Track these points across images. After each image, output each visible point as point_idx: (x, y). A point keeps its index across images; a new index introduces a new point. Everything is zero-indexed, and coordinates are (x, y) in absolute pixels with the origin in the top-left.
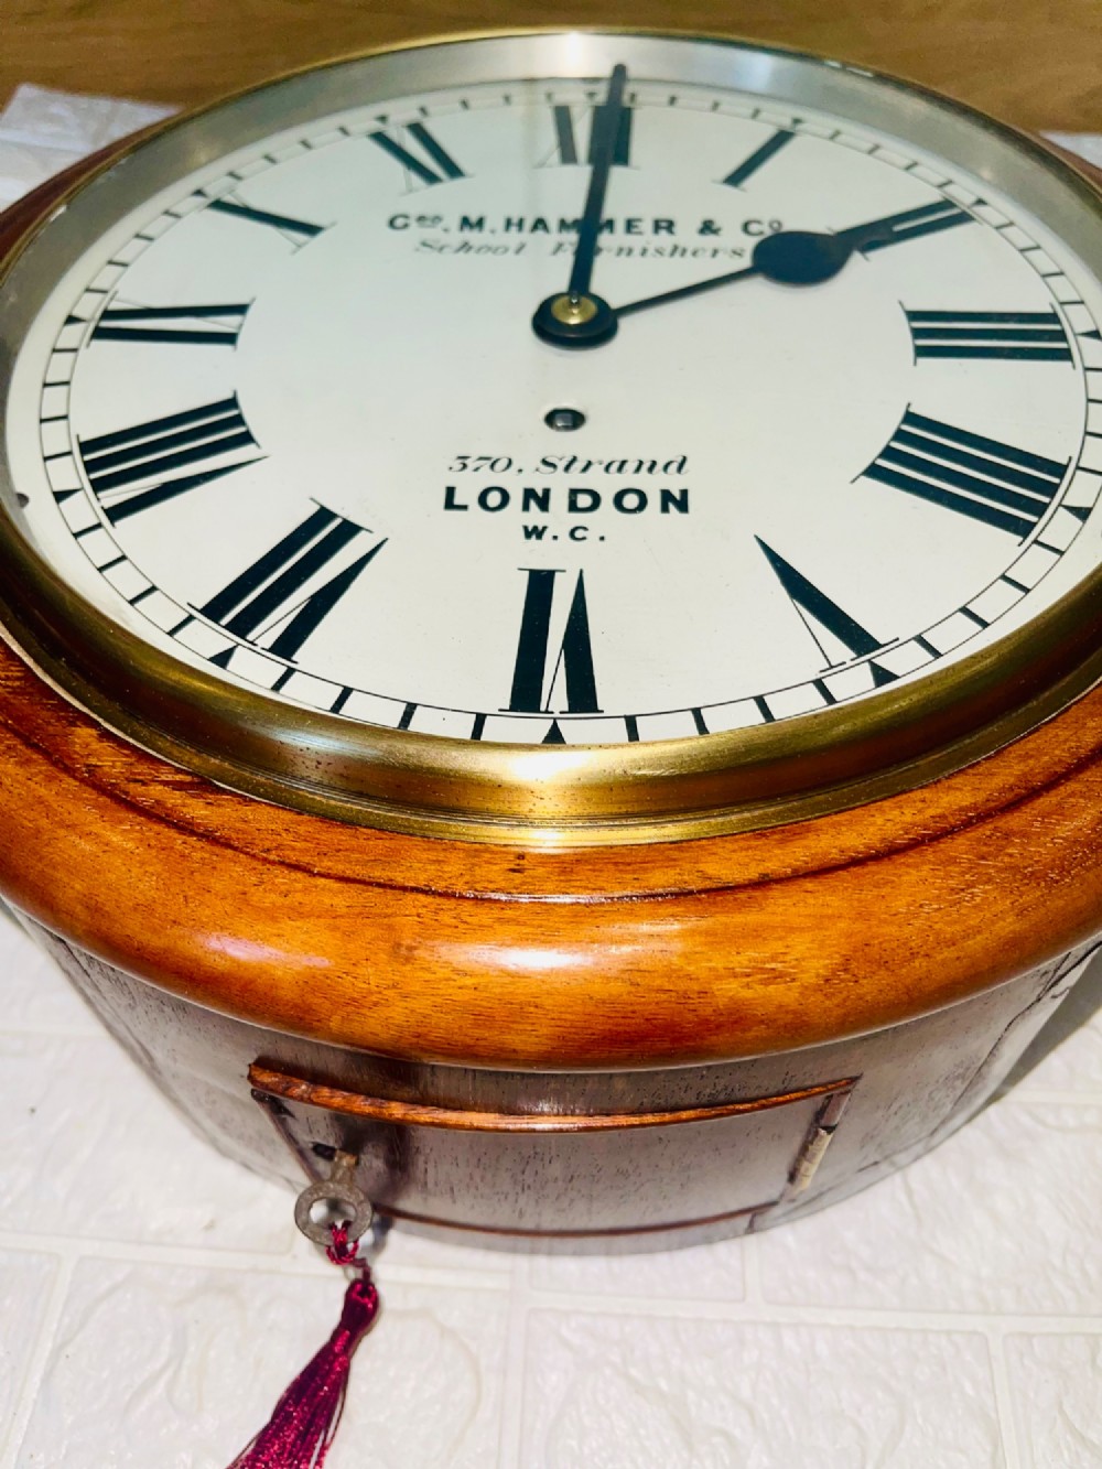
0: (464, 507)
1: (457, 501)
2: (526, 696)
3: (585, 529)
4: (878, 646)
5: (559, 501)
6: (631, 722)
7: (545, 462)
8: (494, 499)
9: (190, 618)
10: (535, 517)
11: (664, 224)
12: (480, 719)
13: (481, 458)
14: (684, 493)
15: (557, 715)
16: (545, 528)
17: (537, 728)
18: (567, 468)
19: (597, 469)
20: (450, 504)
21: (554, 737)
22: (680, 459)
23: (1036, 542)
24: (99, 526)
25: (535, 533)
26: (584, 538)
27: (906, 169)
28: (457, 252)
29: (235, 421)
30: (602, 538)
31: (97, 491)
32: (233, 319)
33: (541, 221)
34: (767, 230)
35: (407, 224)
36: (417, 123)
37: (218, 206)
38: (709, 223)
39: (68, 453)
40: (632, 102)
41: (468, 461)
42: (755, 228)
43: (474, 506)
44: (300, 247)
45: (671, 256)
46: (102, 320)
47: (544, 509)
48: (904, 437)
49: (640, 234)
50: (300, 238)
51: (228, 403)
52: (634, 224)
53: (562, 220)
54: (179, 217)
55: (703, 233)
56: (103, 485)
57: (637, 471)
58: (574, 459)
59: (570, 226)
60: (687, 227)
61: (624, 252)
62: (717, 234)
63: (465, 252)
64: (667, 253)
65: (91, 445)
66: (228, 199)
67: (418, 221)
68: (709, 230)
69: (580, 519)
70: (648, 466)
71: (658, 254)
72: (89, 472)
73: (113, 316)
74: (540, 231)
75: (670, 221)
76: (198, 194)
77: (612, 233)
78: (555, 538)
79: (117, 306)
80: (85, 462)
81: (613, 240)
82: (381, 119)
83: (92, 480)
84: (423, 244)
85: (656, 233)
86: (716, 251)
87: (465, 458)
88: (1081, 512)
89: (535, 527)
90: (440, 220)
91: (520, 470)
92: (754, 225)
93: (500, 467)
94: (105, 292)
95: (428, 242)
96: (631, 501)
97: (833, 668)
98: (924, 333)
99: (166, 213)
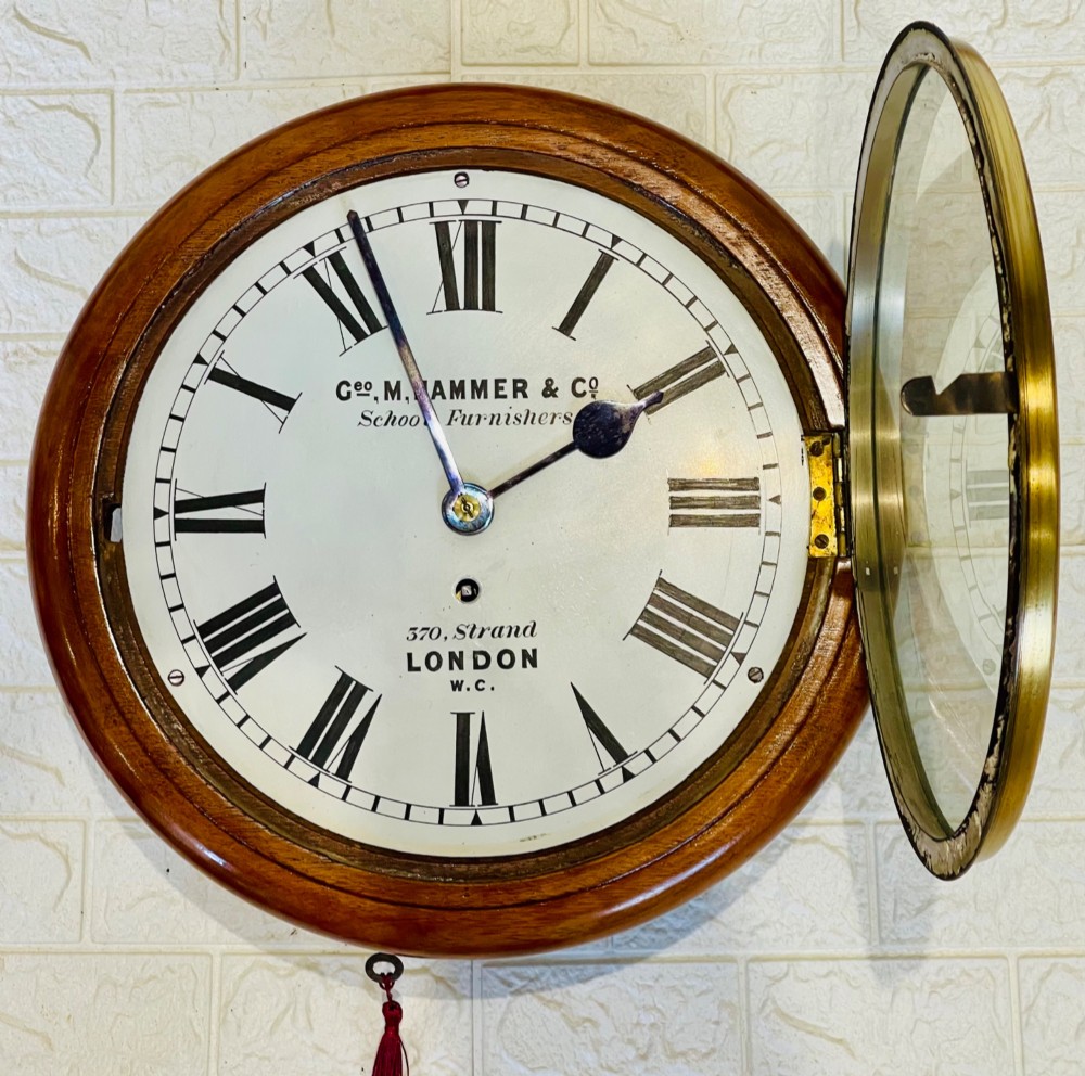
0: (418, 669)
1: (415, 665)
2: (461, 799)
3: (484, 682)
4: (626, 756)
5: (468, 662)
6: (511, 809)
7: (459, 631)
8: (434, 661)
9: (293, 757)
10: (457, 675)
11: (520, 385)
12: (442, 811)
13: (424, 629)
14: (534, 651)
15: (477, 807)
16: (462, 682)
17: (468, 815)
18: (471, 636)
19: (487, 634)
20: (411, 668)
21: (476, 821)
22: (532, 624)
23: (714, 681)
24: (227, 694)
25: (457, 686)
26: (483, 689)
27: (687, 306)
28: (386, 424)
29: (281, 605)
30: (492, 689)
31: (219, 667)
32: (257, 507)
33: (438, 384)
34: (588, 389)
35: (349, 393)
36: (337, 253)
37: (217, 376)
38: (549, 382)
39: (194, 637)
40: (494, 213)
41: (417, 632)
42: (580, 388)
43: (424, 668)
44: (283, 423)
45: (525, 423)
46: (176, 512)
47: (461, 667)
48: (653, 600)
49: (505, 397)
50: (281, 412)
51: (273, 589)
52: (501, 385)
53: (452, 382)
54: (194, 391)
55: (545, 395)
56: (220, 661)
57: (509, 635)
58: (475, 627)
59: (457, 390)
60: (535, 388)
61: (495, 419)
62: (555, 396)
63: (392, 424)
64: (523, 420)
65: (205, 629)
66: (222, 366)
67: (356, 389)
68: (549, 391)
69: (480, 674)
70: (515, 631)
71: (517, 422)
72: (210, 653)
73: (181, 506)
74: (438, 397)
75: (525, 383)
76: (199, 360)
77: (486, 397)
78: (468, 689)
79: (181, 497)
80: (206, 644)
81: (488, 405)
82: (310, 248)
83: (213, 659)
84: (364, 417)
85: (515, 396)
86: (554, 416)
87: (415, 629)
88: (740, 658)
89: (457, 682)
90: (371, 387)
91: (446, 638)
92: (579, 384)
93: (435, 634)
94: (169, 481)
95: (366, 414)
96: (506, 659)
97: (605, 772)
98: (676, 503)
99: (183, 387)
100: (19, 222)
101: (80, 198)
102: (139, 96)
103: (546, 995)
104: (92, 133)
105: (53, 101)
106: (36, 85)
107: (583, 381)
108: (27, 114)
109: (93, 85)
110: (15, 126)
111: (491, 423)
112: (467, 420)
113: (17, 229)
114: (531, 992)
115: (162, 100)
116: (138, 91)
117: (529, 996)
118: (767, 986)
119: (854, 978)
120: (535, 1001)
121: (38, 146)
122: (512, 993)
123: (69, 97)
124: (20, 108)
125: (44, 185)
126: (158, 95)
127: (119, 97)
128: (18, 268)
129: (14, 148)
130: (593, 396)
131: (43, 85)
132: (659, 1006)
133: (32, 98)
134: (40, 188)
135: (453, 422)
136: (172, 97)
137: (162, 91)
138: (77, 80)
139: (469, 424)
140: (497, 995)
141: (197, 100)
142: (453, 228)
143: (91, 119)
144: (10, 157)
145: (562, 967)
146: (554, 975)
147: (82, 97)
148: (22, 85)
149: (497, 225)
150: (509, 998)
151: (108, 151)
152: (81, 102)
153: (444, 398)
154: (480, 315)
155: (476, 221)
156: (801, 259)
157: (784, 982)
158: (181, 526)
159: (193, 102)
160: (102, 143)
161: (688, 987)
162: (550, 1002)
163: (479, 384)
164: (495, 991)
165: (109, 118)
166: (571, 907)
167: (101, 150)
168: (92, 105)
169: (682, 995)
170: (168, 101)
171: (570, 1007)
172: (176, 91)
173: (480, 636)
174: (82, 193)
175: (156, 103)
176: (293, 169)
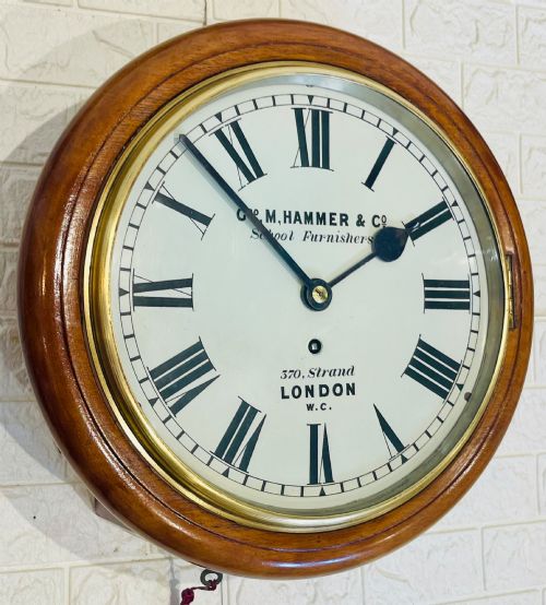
0: (288, 397)
1: (286, 394)
2: (314, 480)
3: (325, 404)
4: (404, 448)
5: (316, 392)
6: (342, 484)
7: (311, 372)
8: (297, 393)
9: (212, 458)
10: (310, 400)
11: (344, 217)
12: (302, 488)
13: (290, 371)
14: (353, 384)
15: (322, 484)
16: (313, 405)
17: (316, 490)
18: (318, 375)
19: (327, 374)
20: (284, 397)
21: (322, 493)
22: (351, 367)
23: (448, 401)
24: (170, 417)
25: (310, 407)
26: (325, 409)
27: (432, 176)
29: (204, 356)
30: (330, 408)
31: (164, 398)
32: (187, 290)
33: (297, 214)
34: (381, 222)
36: (236, 122)
37: (160, 198)
38: (360, 217)
39: (147, 379)
40: (328, 107)
41: (286, 373)
42: (377, 221)
43: (291, 397)
44: (204, 233)
45: (347, 242)
46: (134, 292)
47: (312, 396)
48: (417, 353)
49: (335, 224)
50: (203, 227)
51: (199, 346)
52: (333, 216)
53: (305, 213)
54: (145, 208)
55: (358, 225)
56: (166, 395)
57: (339, 375)
58: (320, 370)
59: (309, 218)
60: (352, 220)
61: (330, 238)
62: (363, 226)
64: (345, 239)
65: (154, 373)
66: (163, 192)
68: (360, 222)
69: (324, 399)
70: (343, 372)
71: (342, 241)
72: (158, 389)
73: (137, 288)
74: (298, 222)
75: (346, 216)
76: (148, 186)
77: (325, 224)
78: (316, 409)
79: (137, 281)
80: (155, 383)
81: (326, 229)
82: (219, 116)
83: (161, 393)
84: (253, 232)
85: (341, 224)
86: (363, 238)
87: (285, 371)
88: (461, 387)
89: (310, 405)
90: (257, 213)
91: (303, 377)
92: (376, 219)
93: (297, 375)
94: (129, 270)
95: (255, 231)
96: (338, 390)
97: (393, 458)
98: (428, 294)
99: (138, 204)
107: (378, 217)
111: (328, 241)
112: (314, 238)
130: (385, 226)
135: (306, 238)
139: (315, 240)
142: (305, 113)
149: (330, 114)
153: (301, 223)
154: (319, 171)
155: (318, 111)
158: (138, 302)
163: (321, 215)
173: (323, 375)
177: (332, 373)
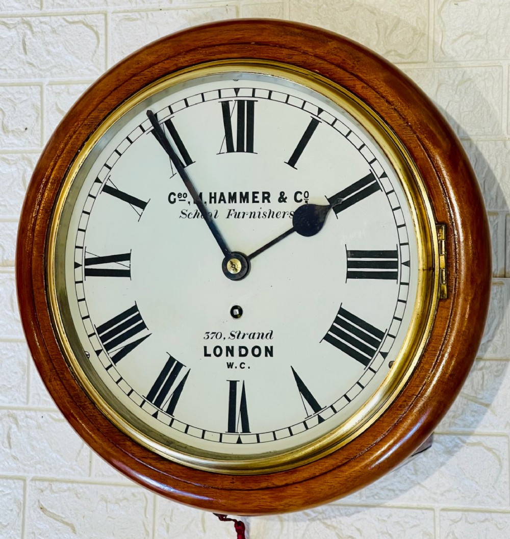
0: (209, 355)
1: (208, 353)
2: (232, 429)
3: (244, 364)
4: (321, 409)
5: (236, 352)
6: (258, 435)
7: (231, 334)
8: (218, 351)
9: (144, 402)
10: (230, 359)
11: (266, 195)
12: (221, 434)
13: (213, 333)
14: (272, 347)
15: (240, 434)
16: (233, 363)
17: (234, 438)
18: (238, 338)
19: (247, 337)
20: (206, 355)
21: (239, 442)
22: (270, 332)
24: (111, 366)
25: (230, 365)
26: (244, 368)
27: (359, 150)
28: (194, 217)
29: (139, 317)
30: (249, 368)
31: (107, 351)
32: (126, 263)
33: (222, 194)
34: (303, 198)
35: (175, 199)
36: (169, 120)
37: (107, 189)
38: (282, 194)
39: (94, 334)
40: (253, 96)
41: (209, 334)
42: (299, 197)
43: (213, 355)
44: (140, 216)
45: (269, 217)
46: (85, 265)
47: (232, 355)
48: (337, 320)
49: (258, 202)
50: (139, 210)
52: (256, 195)
53: (230, 193)
54: (95, 198)
55: (280, 201)
56: (108, 347)
57: (258, 338)
58: (240, 333)
59: (232, 198)
60: (274, 197)
61: (253, 215)
62: (285, 202)
63: (197, 217)
64: (267, 215)
65: (100, 329)
66: (109, 184)
67: (179, 197)
68: (282, 199)
69: (243, 359)
70: (262, 336)
71: (264, 217)
72: (103, 342)
73: (88, 262)
74: (222, 202)
75: (268, 193)
76: (98, 180)
77: (248, 202)
78: (236, 367)
79: (88, 256)
80: (100, 338)
81: (249, 207)
83: (104, 346)
84: (182, 213)
85: (263, 202)
86: (285, 213)
87: (208, 333)
88: (384, 355)
89: (230, 363)
90: (186, 196)
91: (224, 338)
92: (299, 194)
93: (219, 336)
94: (82, 248)
95: (184, 211)
96: (257, 352)
97: (309, 417)
98: (350, 264)
99: (90, 195)
100: (58, 86)
101: (89, 73)
102: (119, 14)
103: (328, 522)
104: (95, 36)
105: (76, 19)
106: (67, 10)
107: (301, 193)
108: (62, 26)
109: (96, 9)
110: (56, 33)
111: (250, 217)
113: (58, 91)
114: (319, 519)
115: (132, 17)
116: (119, 12)
117: (318, 522)
118: (450, 525)
119: (500, 524)
120: (322, 526)
121: (67, 44)
122: (309, 520)
123: (83, 16)
124: (59, 23)
125: (71, 66)
126: (130, 14)
127: (110, 16)
128: (57, 113)
129: (55, 46)
130: (306, 202)
131: (71, 10)
132: (390, 532)
133: (65, 17)
134: (69, 68)
135: (230, 216)
136: (137, 15)
137: (132, 11)
138: (88, 7)
139: (238, 217)
140: (302, 520)
141: (150, 16)
142: (231, 105)
143: (95, 29)
144: (54, 51)
145: (337, 507)
146: (333, 511)
147: (90, 16)
148: (61, 10)
149: (255, 102)
150: (308, 522)
151: (103, 46)
152: (89, 19)
153: (225, 202)
154: (245, 155)
155: (244, 101)
156: (425, 121)
157: (459, 523)
158: (88, 273)
159: (148, 17)
160: (101, 42)
161: (406, 522)
162: (329, 525)
163: (244, 194)
164: (300, 518)
165: (104, 28)
166: (289, 491)
167: (100, 45)
168: (96, 20)
169: (403, 527)
170: (135, 17)
171: (341, 530)
172: (139, 11)
173: (243, 338)
174: (90, 70)
175: (129, 19)
176: (146, 72)
177: (252, 336)
